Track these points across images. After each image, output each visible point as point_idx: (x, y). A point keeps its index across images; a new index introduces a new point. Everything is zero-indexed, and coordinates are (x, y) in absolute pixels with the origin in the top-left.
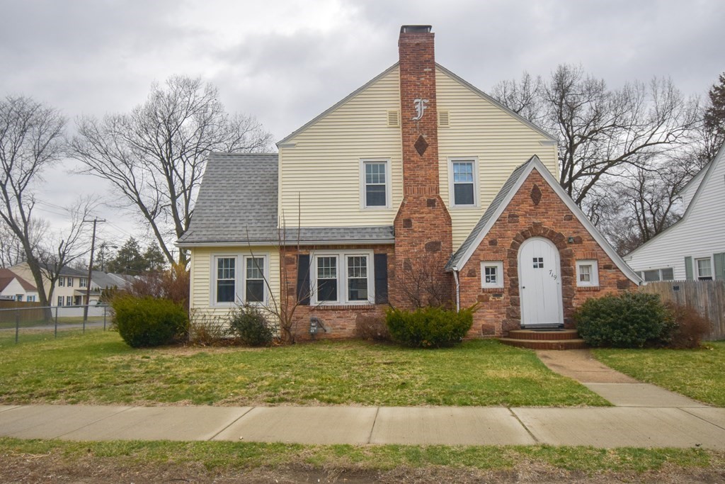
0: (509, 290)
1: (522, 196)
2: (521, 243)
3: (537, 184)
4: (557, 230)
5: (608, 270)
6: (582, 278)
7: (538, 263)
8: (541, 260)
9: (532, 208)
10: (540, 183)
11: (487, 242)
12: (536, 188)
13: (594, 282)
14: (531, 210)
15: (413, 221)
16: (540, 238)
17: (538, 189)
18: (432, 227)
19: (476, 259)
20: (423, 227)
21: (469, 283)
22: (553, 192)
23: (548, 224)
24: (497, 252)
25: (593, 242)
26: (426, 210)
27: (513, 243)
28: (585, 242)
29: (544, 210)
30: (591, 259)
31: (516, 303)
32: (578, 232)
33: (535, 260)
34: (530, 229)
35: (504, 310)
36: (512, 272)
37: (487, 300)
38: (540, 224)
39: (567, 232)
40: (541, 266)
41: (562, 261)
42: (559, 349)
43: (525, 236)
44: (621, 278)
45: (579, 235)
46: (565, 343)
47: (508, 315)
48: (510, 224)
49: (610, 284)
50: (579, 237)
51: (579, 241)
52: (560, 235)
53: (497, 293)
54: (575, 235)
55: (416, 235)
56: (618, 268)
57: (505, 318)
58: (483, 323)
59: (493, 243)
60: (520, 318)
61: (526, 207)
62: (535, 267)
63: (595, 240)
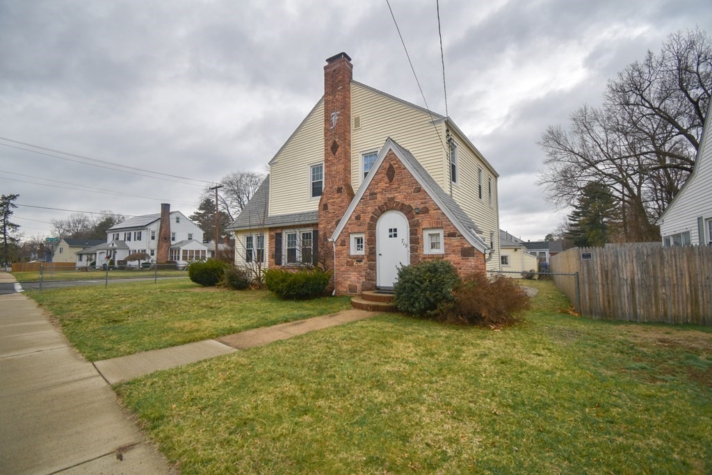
0: (368, 257)
1: (379, 176)
2: (379, 217)
3: (392, 163)
4: (407, 203)
5: (453, 238)
6: (433, 246)
7: (393, 233)
8: (395, 230)
9: (387, 185)
10: (394, 162)
11: (353, 217)
12: (391, 167)
13: (440, 251)
14: (387, 187)
15: (329, 205)
16: (395, 211)
17: (393, 168)
18: (340, 208)
19: (346, 233)
20: (334, 209)
21: (341, 251)
22: (405, 168)
23: (399, 198)
24: (360, 225)
25: (439, 211)
26: (336, 196)
27: (372, 217)
28: (432, 212)
29: (396, 186)
30: (437, 228)
31: (373, 268)
32: (425, 203)
33: (391, 230)
34: (385, 203)
35: (363, 273)
36: (372, 241)
37: (352, 265)
38: (393, 198)
39: (416, 204)
40: (395, 235)
41: (410, 230)
43: (382, 210)
44: (465, 246)
45: (426, 205)
46: (373, 305)
47: (366, 278)
48: (371, 201)
49: (454, 251)
50: (425, 207)
51: (426, 211)
52: (410, 206)
53: (359, 259)
54: (422, 206)
55: (330, 215)
56: (462, 236)
57: (364, 280)
58: (350, 283)
59: (358, 218)
60: (376, 281)
61: (383, 185)
62: (391, 236)
63: (440, 209)
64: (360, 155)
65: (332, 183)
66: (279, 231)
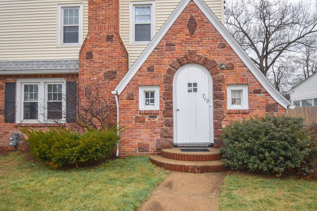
0: (164, 112)
1: (178, 27)
2: (177, 69)
3: (193, 15)
4: (211, 58)
5: (258, 95)
6: (234, 102)
7: (192, 87)
8: (195, 84)
9: (189, 37)
10: (197, 14)
11: (145, 68)
12: (192, 19)
13: (244, 106)
14: (187, 39)
15: (94, 54)
16: (195, 65)
17: (194, 19)
18: (110, 59)
19: (135, 84)
20: (102, 59)
21: (128, 106)
22: (209, 22)
23: (202, 51)
24: (154, 77)
25: (244, 68)
26: (105, 44)
27: (169, 70)
28: (237, 69)
29: (199, 39)
30: (242, 84)
31: (170, 124)
32: (231, 59)
33: (190, 85)
34: (186, 57)
35: (158, 130)
36: (168, 95)
37: (143, 121)
38: (195, 52)
39: (220, 60)
40: (195, 90)
41: (214, 86)
42: (195, 172)
43: (181, 63)
44: (269, 102)
45: (231, 61)
46: (201, 167)
47: (162, 135)
48: (167, 52)
49: (258, 107)
50: (230, 64)
51: (231, 67)
52: (214, 62)
53: (153, 115)
54: (227, 62)
55: (96, 65)
56: (267, 92)
57: (159, 137)
58: (139, 141)
59: (150, 69)
60: (173, 138)
61: (182, 36)
62: (189, 91)
63: (246, 67)
64: (131, 5)
65: (100, 28)
66: (10, 80)
